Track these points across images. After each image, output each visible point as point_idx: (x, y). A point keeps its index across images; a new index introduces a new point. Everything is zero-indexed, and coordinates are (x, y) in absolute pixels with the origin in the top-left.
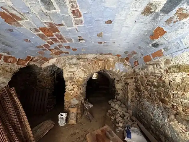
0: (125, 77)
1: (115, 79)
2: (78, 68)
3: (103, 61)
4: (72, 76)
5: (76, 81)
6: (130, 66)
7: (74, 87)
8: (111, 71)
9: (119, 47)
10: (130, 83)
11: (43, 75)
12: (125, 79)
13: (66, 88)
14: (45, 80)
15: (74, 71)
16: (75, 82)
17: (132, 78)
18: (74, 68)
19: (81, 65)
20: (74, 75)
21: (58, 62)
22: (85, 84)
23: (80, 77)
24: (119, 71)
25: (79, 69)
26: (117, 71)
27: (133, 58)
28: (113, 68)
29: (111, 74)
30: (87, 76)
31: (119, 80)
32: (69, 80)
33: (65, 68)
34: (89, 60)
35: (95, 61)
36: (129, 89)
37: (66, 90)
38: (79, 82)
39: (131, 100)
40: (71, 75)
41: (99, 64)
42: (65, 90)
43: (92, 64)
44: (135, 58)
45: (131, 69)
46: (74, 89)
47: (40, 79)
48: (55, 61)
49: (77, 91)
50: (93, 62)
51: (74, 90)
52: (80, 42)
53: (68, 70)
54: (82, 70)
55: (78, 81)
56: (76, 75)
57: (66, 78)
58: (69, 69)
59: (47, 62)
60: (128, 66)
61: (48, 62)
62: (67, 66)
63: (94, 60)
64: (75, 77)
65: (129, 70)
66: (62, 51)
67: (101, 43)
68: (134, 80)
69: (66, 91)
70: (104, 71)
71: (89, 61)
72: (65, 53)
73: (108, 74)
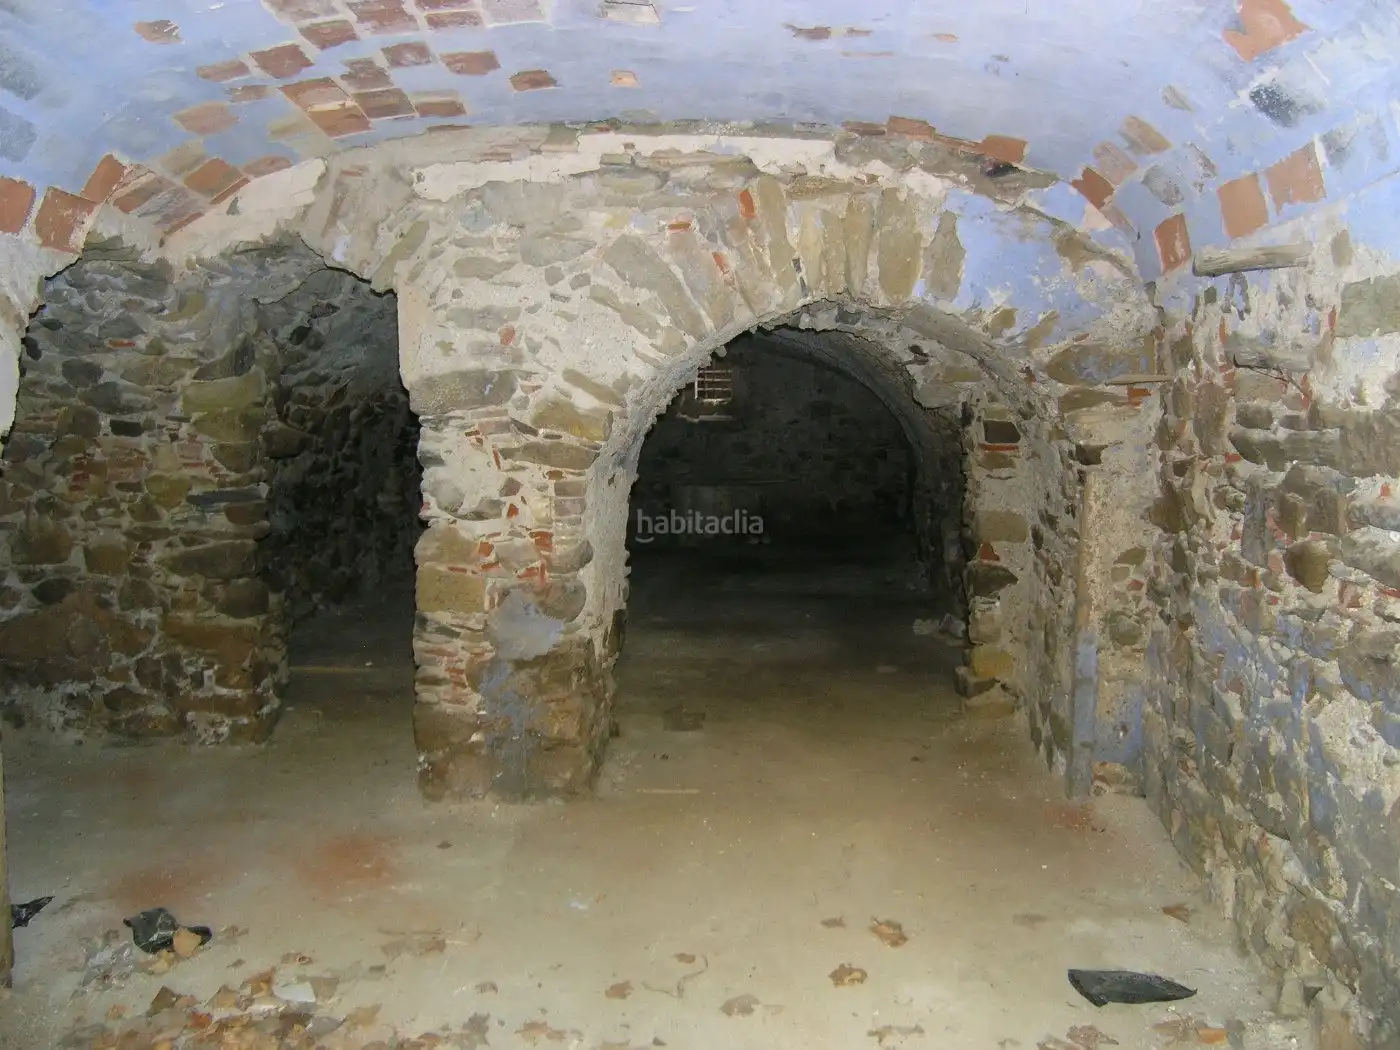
0: (1063, 389)
1: (967, 417)
2: (553, 277)
3: (838, 205)
4: (495, 365)
5: (541, 419)
6: (1130, 260)
7: (518, 476)
8: (920, 318)
9: (997, 72)
10: (1118, 444)
11: (160, 352)
12: (1069, 403)
13: (424, 484)
14: (178, 407)
15: (515, 313)
16: (524, 429)
17: (1137, 394)
18: (515, 274)
19: (588, 245)
20: (518, 358)
21: (338, 204)
22: (622, 462)
23: (574, 377)
24: (1006, 318)
25: (562, 287)
26: (988, 319)
27: (1147, 181)
28: (944, 285)
29: (927, 347)
30: (658, 367)
31: (1012, 419)
32: (458, 405)
33: (413, 277)
34: (681, 185)
35: (745, 197)
36: (1096, 506)
37: (431, 510)
38: (566, 427)
39: (1111, 619)
40: (480, 350)
41: (793, 234)
42: (424, 514)
43: (712, 238)
44: (1160, 184)
45: (1133, 296)
46: (515, 500)
47: (127, 397)
48: (309, 198)
49: (549, 522)
50: (730, 209)
51: (513, 511)
52: (612, 23)
53: (445, 298)
54: (603, 298)
55: (558, 413)
56: (535, 349)
57: (430, 383)
58: (451, 285)
59: (226, 204)
60: (1101, 267)
61: (233, 210)
62: (433, 255)
63: (735, 184)
64: (528, 375)
65: (1118, 309)
66: (398, 93)
67: (819, 34)
68: (1152, 412)
69: (424, 525)
70: (843, 316)
71: (683, 203)
72: (426, 110)
73: (898, 348)
